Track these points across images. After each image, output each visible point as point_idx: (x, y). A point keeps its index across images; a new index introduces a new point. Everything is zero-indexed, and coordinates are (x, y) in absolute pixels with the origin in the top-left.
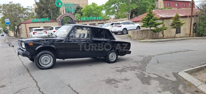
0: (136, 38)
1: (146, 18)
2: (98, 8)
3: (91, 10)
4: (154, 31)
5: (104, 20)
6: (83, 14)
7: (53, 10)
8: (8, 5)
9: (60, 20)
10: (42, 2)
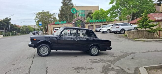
0: (131, 37)
1: (141, 21)
2: (104, 12)
3: (99, 14)
4: (149, 31)
5: (108, 22)
6: (93, 18)
7: (70, 15)
8: (41, 12)
9: (74, 23)
10: (63, 10)
